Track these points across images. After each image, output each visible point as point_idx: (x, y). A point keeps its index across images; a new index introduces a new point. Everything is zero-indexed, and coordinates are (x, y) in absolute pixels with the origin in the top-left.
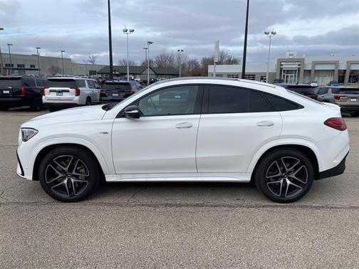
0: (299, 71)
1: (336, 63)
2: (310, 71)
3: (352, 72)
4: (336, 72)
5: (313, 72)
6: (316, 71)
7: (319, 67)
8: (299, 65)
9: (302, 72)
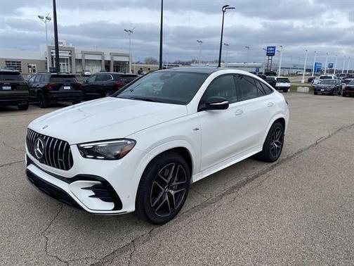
0: (71, 59)
1: (101, 54)
2: (80, 60)
3: (116, 62)
4: (103, 62)
5: (83, 61)
6: (86, 60)
7: (88, 57)
8: (70, 54)
9: (73, 61)
